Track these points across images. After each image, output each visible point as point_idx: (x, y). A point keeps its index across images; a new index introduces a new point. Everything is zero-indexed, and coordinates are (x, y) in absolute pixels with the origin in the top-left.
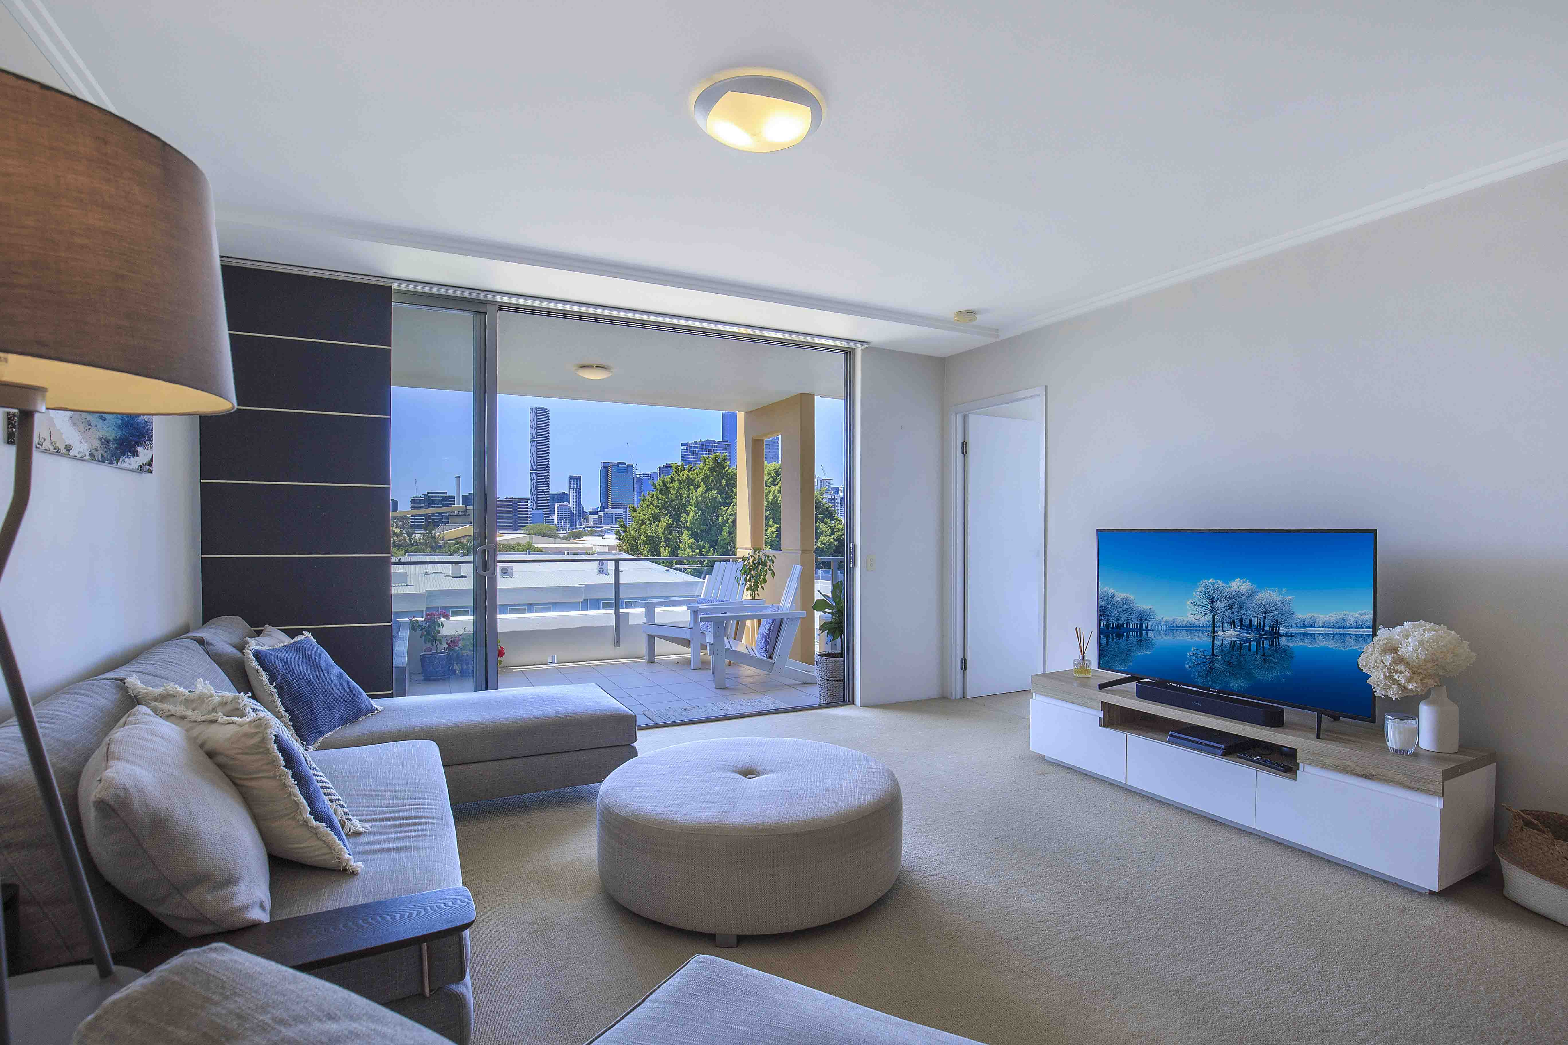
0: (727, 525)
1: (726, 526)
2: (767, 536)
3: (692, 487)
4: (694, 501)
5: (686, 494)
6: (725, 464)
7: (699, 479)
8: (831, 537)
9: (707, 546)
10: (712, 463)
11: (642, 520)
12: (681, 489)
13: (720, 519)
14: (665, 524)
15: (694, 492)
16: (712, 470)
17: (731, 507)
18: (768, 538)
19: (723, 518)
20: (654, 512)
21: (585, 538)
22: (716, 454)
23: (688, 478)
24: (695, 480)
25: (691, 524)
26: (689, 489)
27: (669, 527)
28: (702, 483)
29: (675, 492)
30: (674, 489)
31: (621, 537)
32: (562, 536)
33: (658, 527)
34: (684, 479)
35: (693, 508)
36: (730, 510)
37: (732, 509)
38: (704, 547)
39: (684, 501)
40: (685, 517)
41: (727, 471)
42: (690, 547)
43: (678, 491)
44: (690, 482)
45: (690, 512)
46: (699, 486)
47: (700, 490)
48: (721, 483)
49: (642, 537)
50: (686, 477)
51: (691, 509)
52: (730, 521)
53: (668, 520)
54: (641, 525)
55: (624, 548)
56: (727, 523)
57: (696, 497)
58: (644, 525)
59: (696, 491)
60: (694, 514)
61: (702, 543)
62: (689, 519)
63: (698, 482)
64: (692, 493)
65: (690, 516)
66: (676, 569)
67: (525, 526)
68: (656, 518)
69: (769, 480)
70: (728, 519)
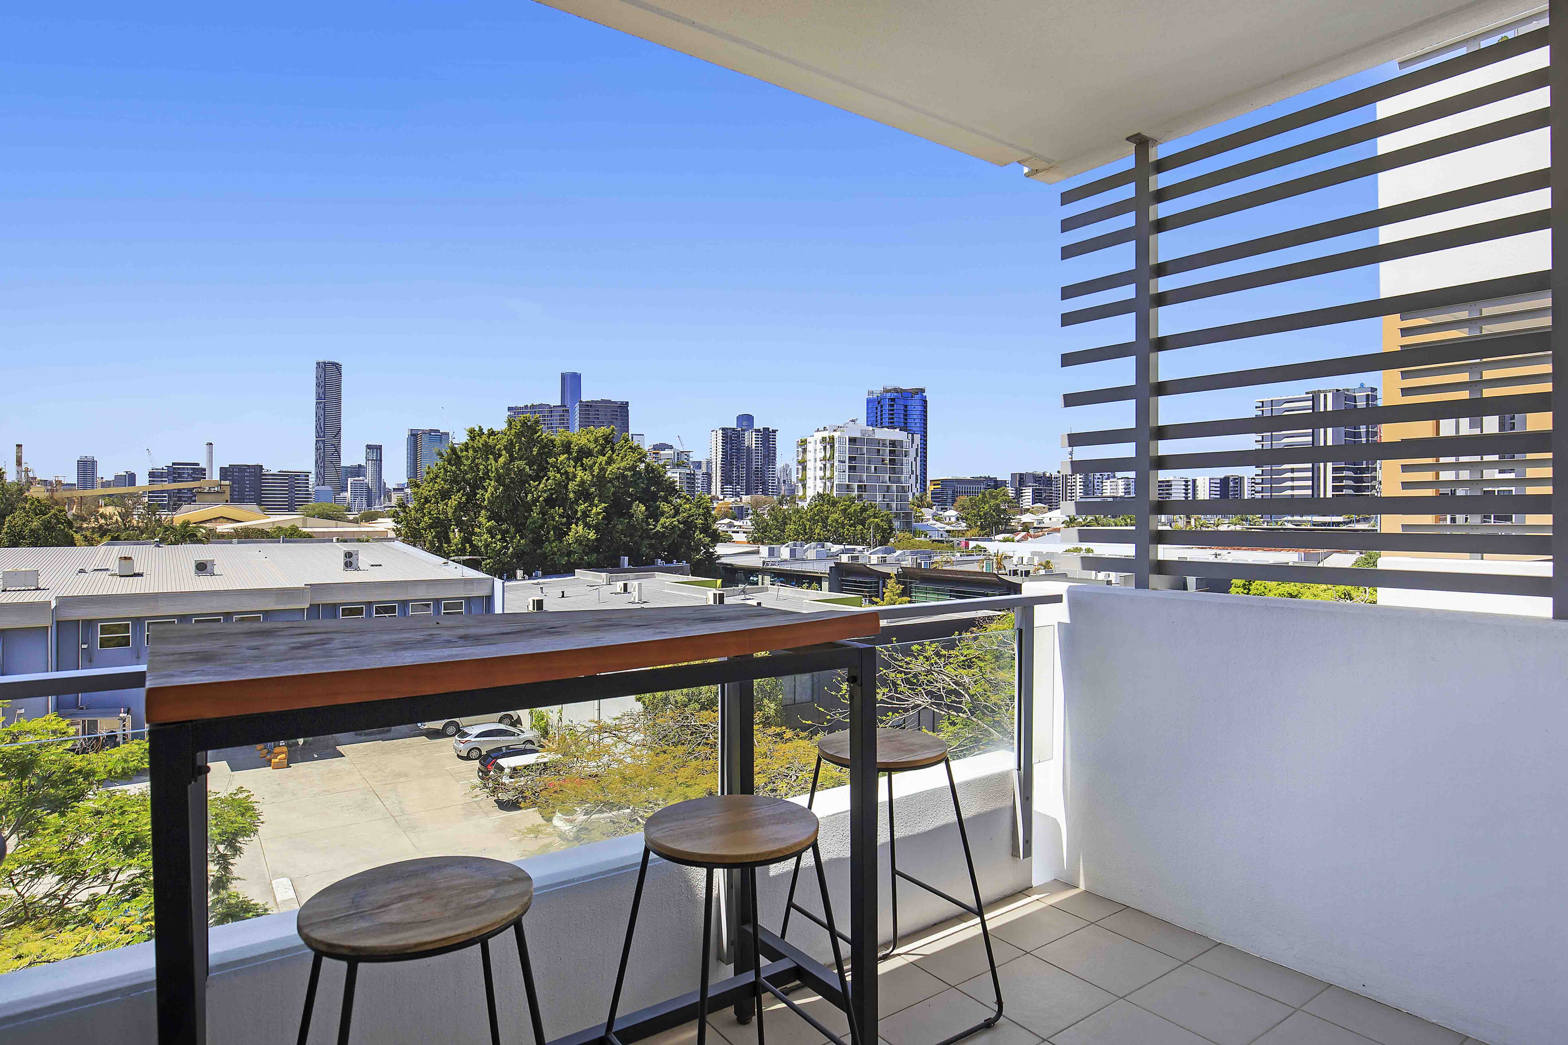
0: (538, 504)
1: (536, 506)
2: (592, 518)
3: (491, 456)
4: (493, 475)
5: (484, 465)
6: (537, 428)
7: (500, 446)
8: (675, 519)
9: (512, 530)
10: (519, 427)
11: (426, 498)
12: (478, 458)
13: (530, 496)
14: (456, 502)
15: (493, 462)
16: (518, 435)
17: (544, 481)
18: (593, 521)
19: (533, 495)
20: (442, 487)
21: (380, 520)
22: (525, 415)
23: (486, 444)
24: (495, 447)
25: (489, 502)
26: (488, 459)
27: (460, 507)
28: (504, 452)
29: (469, 462)
30: (467, 458)
31: (399, 519)
32: (351, 517)
33: (447, 506)
34: (480, 446)
35: (492, 483)
36: (542, 486)
37: (545, 484)
38: (507, 531)
39: (481, 473)
40: (482, 495)
41: (539, 436)
42: (490, 531)
43: (473, 461)
44: (488, 450)
45: (488, 488)
46: (500, 456)
47: (501, 460)
48: (532, 452)
49: (426, 519)
50: (482, 444)
51: (490, 484)
52: (541, 499)
53: (461, 499)
54: (424, 504)
55: (403, 532)
56: (538, 501)
57: (496, 469)
58: (429, 504)
59: (497, 462)
60: (493, 490)
61: (504, 527)
62: (486, 497)
63: (499, 450)
64: (491, 464)
65: (489, 492)
66: (453, 561)
67: (302, 505)
68: (445, 495)
69: (596, 449)
70: (540, 497)
